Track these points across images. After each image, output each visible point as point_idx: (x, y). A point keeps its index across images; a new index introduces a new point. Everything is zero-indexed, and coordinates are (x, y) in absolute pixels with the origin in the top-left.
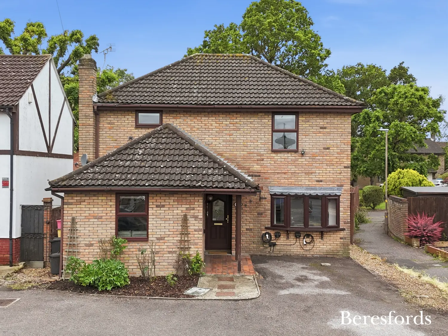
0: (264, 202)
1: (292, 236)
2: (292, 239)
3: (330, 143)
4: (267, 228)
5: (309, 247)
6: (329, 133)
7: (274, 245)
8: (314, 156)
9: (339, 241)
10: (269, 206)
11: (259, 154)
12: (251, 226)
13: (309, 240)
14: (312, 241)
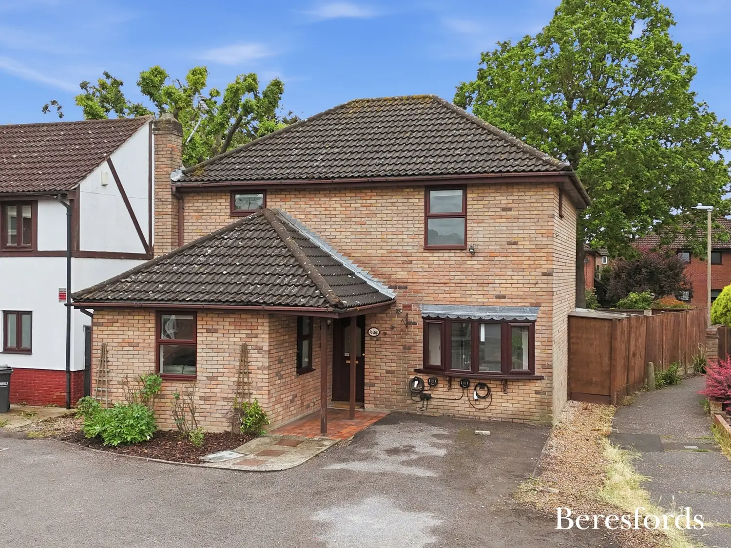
0: (412, 329)
1: (456, 385)
2: (457, 391)
3: (517, 233)
4: (418, 371)
5: (483, 404)
6: (517, 218)
7: (428, 398)
8: (491, 256)
9: (534, 397)
10: (420, 336)
11: (405, 254)
12: (393, 366)
13: (482, 393)
14: (489, 395)
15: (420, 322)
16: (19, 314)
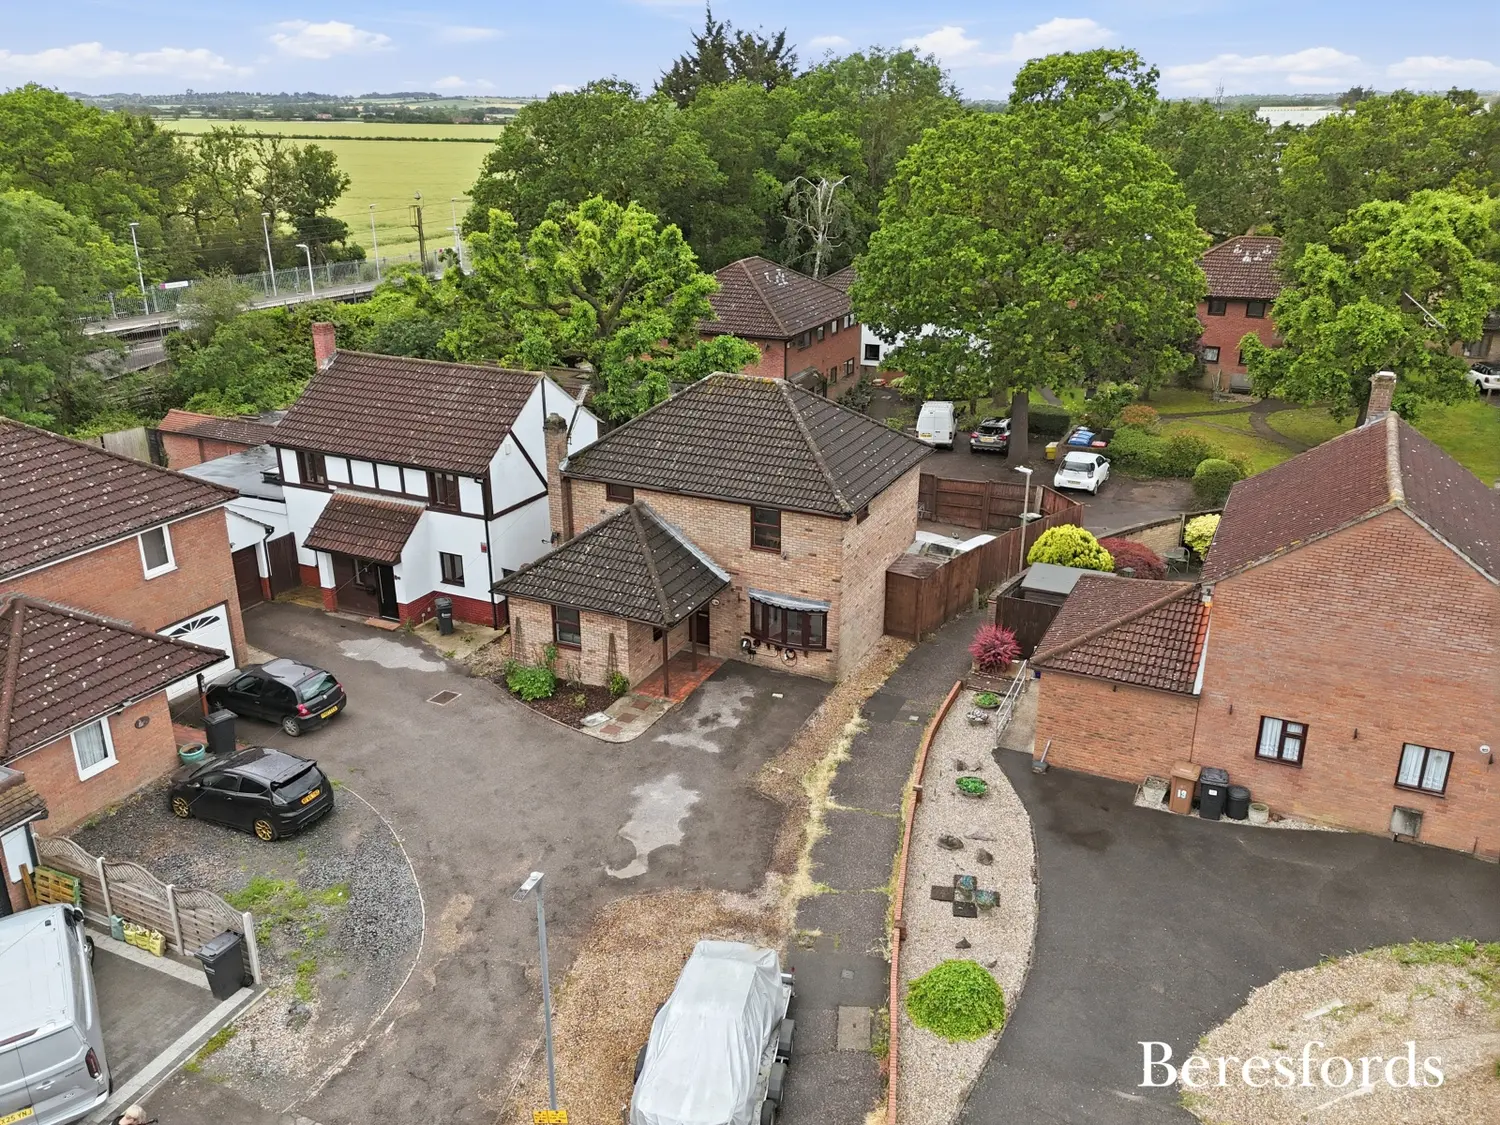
0: (743, 604)
1: (773, 648)
2: (773, 652)
3: (816, 549)
4: (747, 634)
5: (791, 663)
6: (816, 538)
7: (754, 653)
8: (797, 563)
9: (825, 663)
10: (748, 610)
11: (737, 550)
12: (730, 628)
13: (791, 655)
14: (795, 656)
15: (748, 601)
16: (452, 556)
